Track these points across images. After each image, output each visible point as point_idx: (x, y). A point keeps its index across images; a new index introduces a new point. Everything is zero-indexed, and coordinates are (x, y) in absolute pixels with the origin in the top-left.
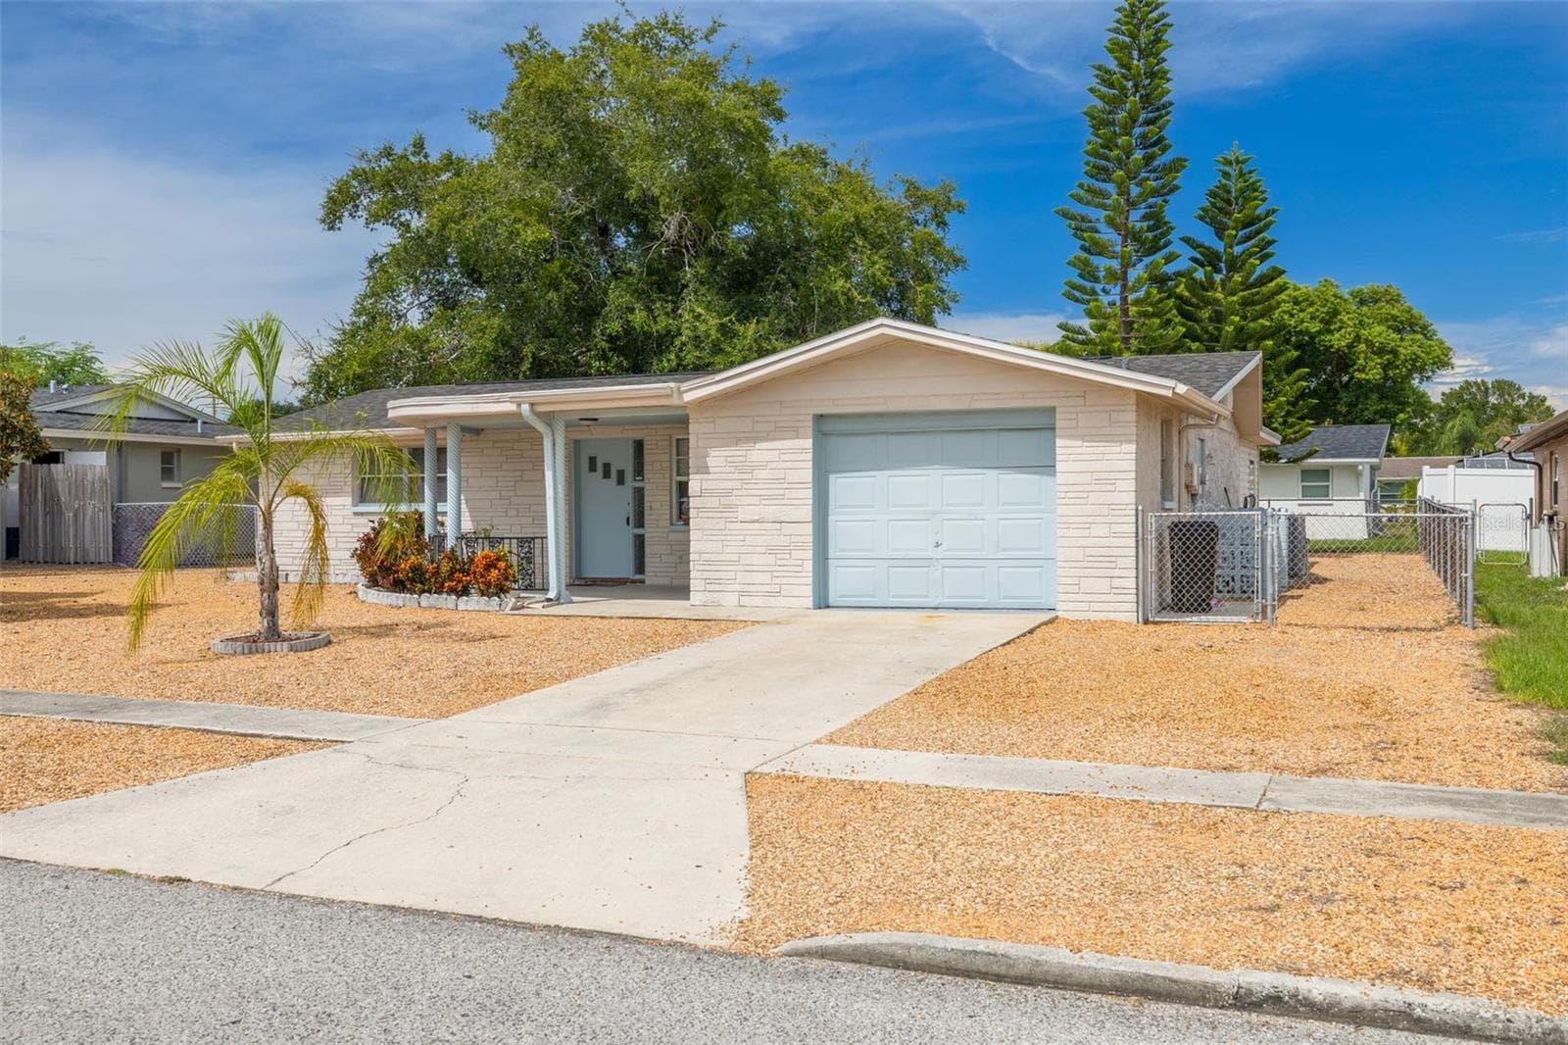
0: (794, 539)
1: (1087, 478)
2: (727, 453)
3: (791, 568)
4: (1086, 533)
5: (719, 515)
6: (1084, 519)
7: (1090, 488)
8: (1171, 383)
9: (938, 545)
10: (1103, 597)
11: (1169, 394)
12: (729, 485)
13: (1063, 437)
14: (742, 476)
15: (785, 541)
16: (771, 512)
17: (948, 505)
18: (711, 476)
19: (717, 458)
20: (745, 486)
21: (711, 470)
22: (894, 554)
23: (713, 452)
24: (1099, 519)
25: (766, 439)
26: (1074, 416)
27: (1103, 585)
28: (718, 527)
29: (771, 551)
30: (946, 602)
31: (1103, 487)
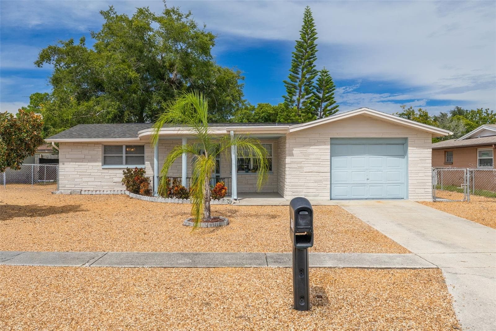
0: (323, 178)
1: (416, 159)
2: (300, 150)
3: (323, 187)
4: (417, 175)
5: (297, 170)
6: (416, 171)
7: (418, 162)
8: (448, 131)
9: (368, 179)
10: (422, 195)
11: (447, 135)
12: (301, 160)
13: (411, 147)
14: (305, 157)
15: (321, 178)
16: (316, 169)
17: (371, 167)
18: (294, 157)
19: (296, 151)
20: (307, 160)
21: (294, 155)
22: (353, 182)
23: (295, 149)
24: (421, 171)
25: (314, 145)
26: (414, 140)
27: (422, 191)
28: (297, 174)
29: (316, 182)
30: (370, 197)
31: (423, 162)
